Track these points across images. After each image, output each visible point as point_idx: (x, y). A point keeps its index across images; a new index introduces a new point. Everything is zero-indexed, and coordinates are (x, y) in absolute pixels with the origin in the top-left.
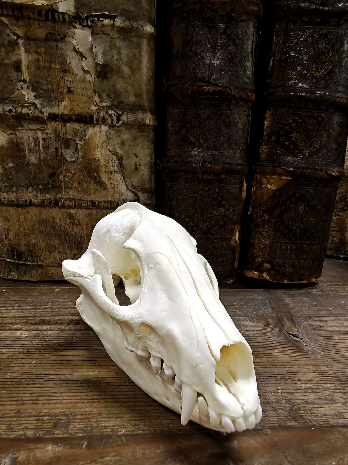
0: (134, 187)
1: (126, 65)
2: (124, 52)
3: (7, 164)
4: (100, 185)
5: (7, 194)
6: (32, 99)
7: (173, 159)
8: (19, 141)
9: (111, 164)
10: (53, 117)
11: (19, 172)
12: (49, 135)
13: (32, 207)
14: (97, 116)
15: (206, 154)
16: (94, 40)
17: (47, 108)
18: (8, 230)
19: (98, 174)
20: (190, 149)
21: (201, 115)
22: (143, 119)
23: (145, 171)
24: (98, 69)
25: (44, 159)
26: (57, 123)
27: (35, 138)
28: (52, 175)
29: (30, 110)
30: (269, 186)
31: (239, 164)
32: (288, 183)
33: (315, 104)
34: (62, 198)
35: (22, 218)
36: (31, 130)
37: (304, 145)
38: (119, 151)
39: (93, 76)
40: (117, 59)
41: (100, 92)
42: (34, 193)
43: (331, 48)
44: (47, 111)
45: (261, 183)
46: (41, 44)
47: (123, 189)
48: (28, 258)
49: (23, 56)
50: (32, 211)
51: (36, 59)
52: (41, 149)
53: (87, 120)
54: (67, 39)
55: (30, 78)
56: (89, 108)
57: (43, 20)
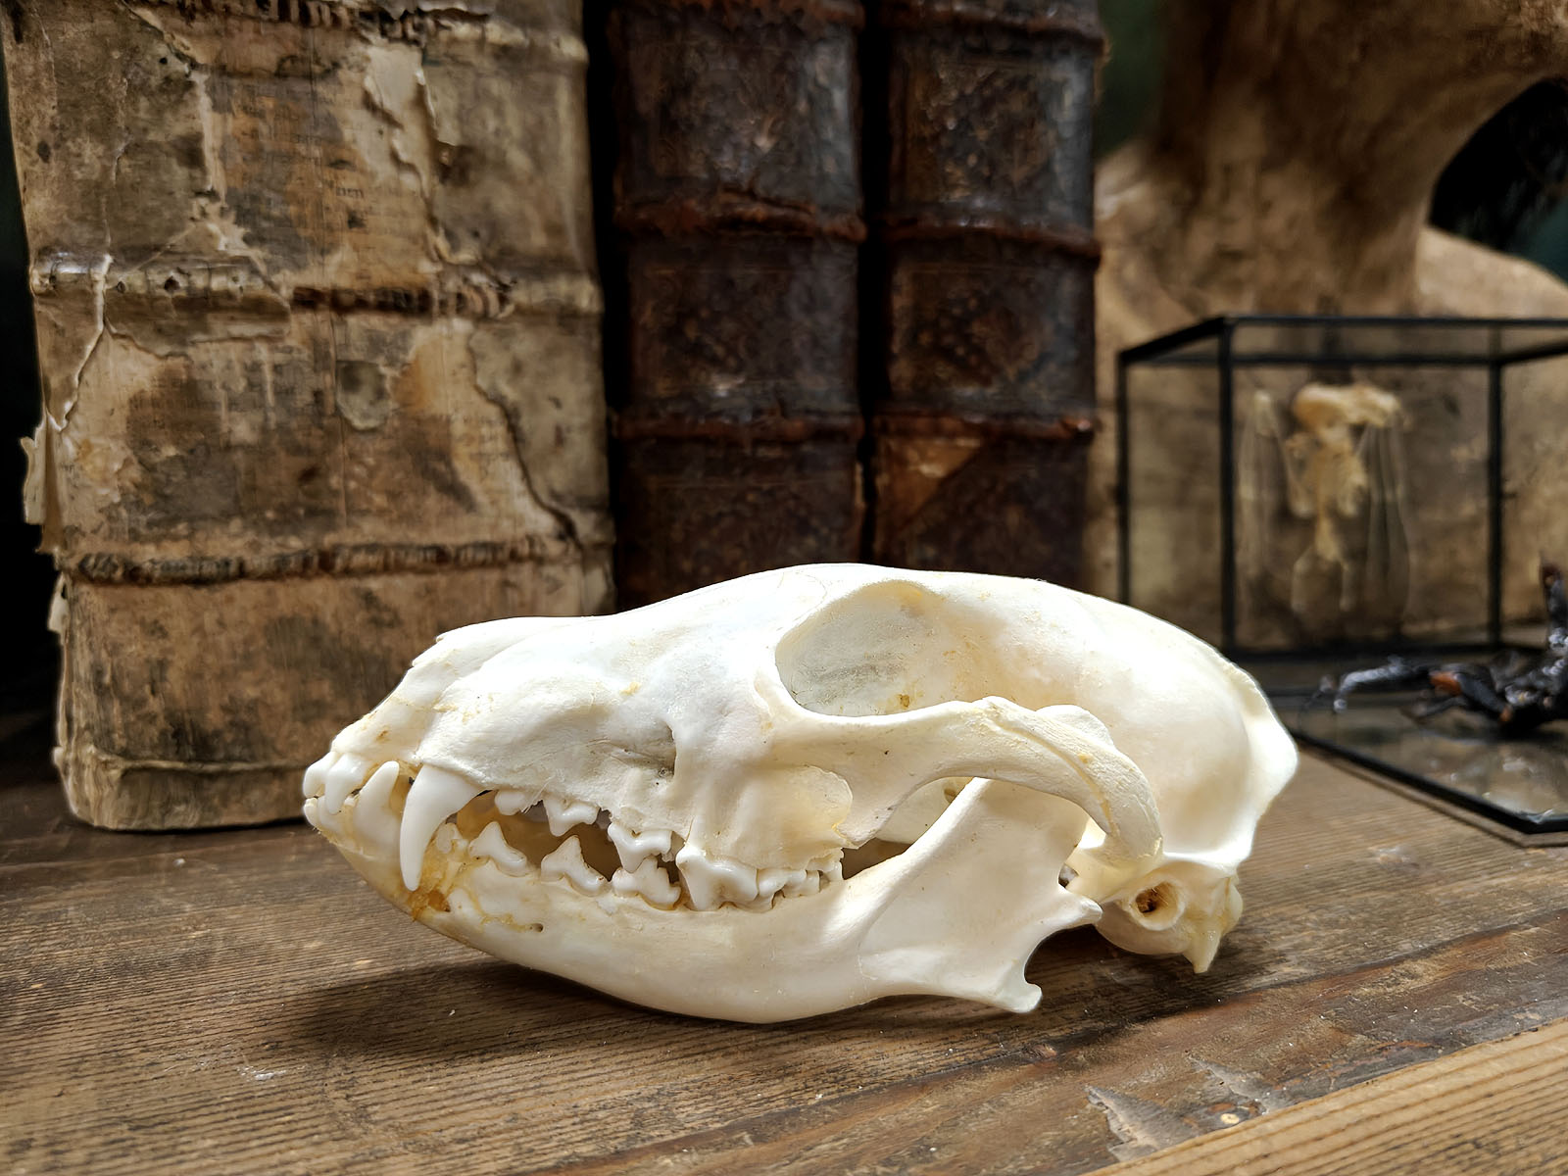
0: (556, 497)
1: (519, 147)
2: (513, 114)
3: (157, 450)
4: (456, 498)
5: (158, 547)
6: (239, 249)
7: (664, 408)
8: (198, 378)
10: (308, 299)
11: (200, 474)
13: (245, 583)
14: (440, 291)
16: (430, 76)
17: (288, 273)
18: (162, 665)
19: (449, 464)
21: (738, 282)
22: (572, 298)
23: (583, 450)
24: (442, 159)
25: (280, 426)
26: (319, 317)
27: (249, 362)
28: (309, 475)
29: (235, 280)
30: (926, 469)
31: (844, 414)
32: (975, 458)
33: (1018, 249)
34: (342, 545)
35: (209, 620)
36: (235, 339)
38: (506, 390)
39: (425, 178)
40: (497, 132)
41: (449, 225)
42: (251, 536)
44: (288, 281)
45: (903, 462)
46: (263, 87)
47: (524, 505)
48: (237, 751)
49: (207, 121)
50: (247, 594)
51: (248, 132)
52: (270, 397)
53: (412, 304)
54: (344, 74)
55: (232, 184)
56: (415, 271)
57: (270, 21)
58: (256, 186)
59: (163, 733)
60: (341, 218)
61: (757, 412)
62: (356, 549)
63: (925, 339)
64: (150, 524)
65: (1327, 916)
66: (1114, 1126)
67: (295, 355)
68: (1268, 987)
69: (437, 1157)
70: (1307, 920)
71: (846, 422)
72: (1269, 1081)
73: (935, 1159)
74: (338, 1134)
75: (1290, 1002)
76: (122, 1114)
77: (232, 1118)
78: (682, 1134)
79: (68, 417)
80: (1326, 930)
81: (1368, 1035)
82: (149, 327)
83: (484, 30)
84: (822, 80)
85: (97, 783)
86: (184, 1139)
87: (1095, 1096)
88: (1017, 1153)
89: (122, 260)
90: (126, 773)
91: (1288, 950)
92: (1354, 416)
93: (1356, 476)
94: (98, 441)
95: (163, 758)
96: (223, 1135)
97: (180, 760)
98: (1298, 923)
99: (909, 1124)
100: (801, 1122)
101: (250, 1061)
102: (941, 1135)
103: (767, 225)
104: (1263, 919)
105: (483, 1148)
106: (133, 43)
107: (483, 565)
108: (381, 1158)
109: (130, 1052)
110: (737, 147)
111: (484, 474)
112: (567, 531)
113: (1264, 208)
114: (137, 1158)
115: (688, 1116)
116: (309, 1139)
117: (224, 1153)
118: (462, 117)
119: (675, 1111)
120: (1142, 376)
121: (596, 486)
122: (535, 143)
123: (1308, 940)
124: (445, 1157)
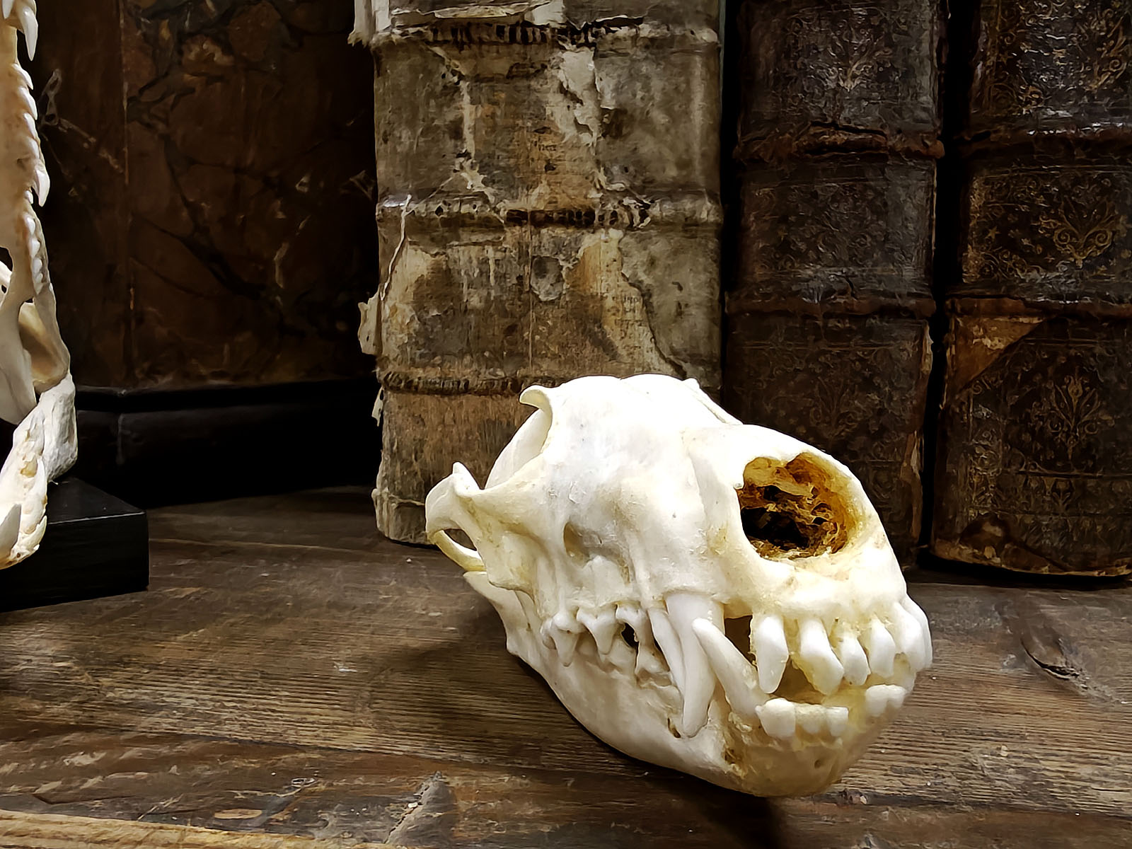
0: (674, 353)
1: (659, 107)
2: (657, 84)
4: (604, 350)
7: (758, 291)
8: (452, 268)
9: (627, 305)
10: (517, 218)
11: (448, 327)
12: (507, 253)
14: (601, 210)
15: (832, 275)
16: (598, 66)
18: (422, 442)
19: (600, 327)
20: (797, 265)
21: (820, 192)
22: (694, 212)
23: (698, 320)
24: (605, 120)
26: (524, 229)
28: (511, 330)
29: (475, 207)
30: (987, 342)
31: (910, 295)
32: (1035, 331)
33: (1089, 150)
34: (527, 376)
35: (448, 417)
36: (475, 244)
37: (1069, 243)
38: (643, 277)
40: (642, 99)
41: (608, 164)
42: (475, 367)
43: (1121, 28)
44: (506, 206)
45: (967, 336)
46: (499, 86)
47: (651, 357)
49: (468, 111)
50: (470, 402)
51: (489, 114)
52: (492, 278)
53: (582, 219)
54: (549, 72)
55: (478, 148)
56: (586, 197)
57: (505, 43)
58: (492, 148)
59: (419, 484)
60: (541, 165)
64: (421, 356)
69: (384, 735)
71: (914, 302)
74: (349, 708)
76: (264, 670)
79: (387, 290)
82: (428, 237)
83: (638, 30)
84: (904, 28)
85: (389, 510)
86: (277, 689)
89: (416, 197)
90: (400, 505)
94: (400, 306)
101: (346, 661)
103: (847, 146)
106: (429, 67)
108: (355, 726)
109: (297, 643)
111: (624, 335)
114: (249, 691)
116: (333, 706)
117: (287, 700)
118: (618, 90)
119: (543, 752)
121: (709, 348)
122: (670, 104)
124: (388, 736)
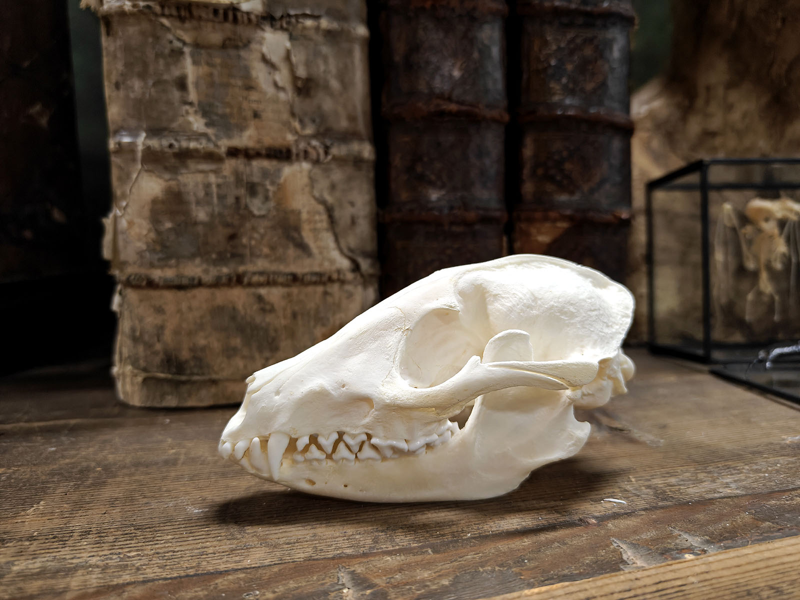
0: (351, 250)
1: (335, 78)
2: (332, 63)
3: (163, 224)
4: (303, 250)
5: (162, 270)
6: (203, 129)
7: (405, 207)
8: (182, 190)
10: (233, 152)
11: (182, 237)
13: (201, 289)
14: (296, 149)
17: (225, 140)
19: (299, 233)
22: (360, 152)
23: (364, 228)
24: (298, 85)
25: (220, 214)
26: (239, 161)
27: (206, 183)
28: (232, 237)
29: (200, 144)
31: (496, 209)
32: (567, 232)
33: (589, 125)
34: (247, 272)
35: (184, 306)
36: (200, 172)
38: (327, 197)
39: (290, 94)
40: (325, 72)
41: (301, 117)
42: (205, 266)
44: (224, 144)
46: (216, 53)
47: (335, 254)
48: (195, 371)
49: (190, 69)
50: (202, 294)
51: (208, 74)
52: (215, 200)
53: (283, 155)
54: (254, 46)
55: (200, 99)
56: (284, 139)
58: (212, 100)
59: (162, 361)
60: (249, 114)
61: (452, 208)
62: (254, 273)
63: (540, 171)
64: (160, 260)
65: (755, 467)
66: (625, 557)
67: (228, 180)
68: (718, 498)
69: (276, 550)
70: (743, 469)
71: (498, 214)
72: (714, 541)
73: (526, 565)
74: (229, 537)
75: (730, 506)
76: (132, 523)
77: (181, 528)
78: (397, 547)
79: (125, 208)
80: (753, 474)
81: (773, 523)
82: (161, 166)
83: (319, 24)
84: (486, 42)
85: (132, 384)
86: (159, 535)
87: (615, 542)
88: (570, 565)
89: (150, 135)
90: (145, 380)
91: (731, 482)
92: (779, 215)
93: (782, 247)
94: (137, 221)
95: (163, 372)
96: (177, 534)
97: (170, 373)
98: (738, 470)
99: (515, 549)
100: (458, 546)
101: (192, 504)
102: (531, 555)
103: (458, 114)
104: (718, 467)
105: (298, 547)
106: (158, 34)
107: (315, 283)
108: (250, 548)
109: (138, 498)
110: (442, 76)
111: (316, 239)
112: (356, 268)
113: (729, 108)
114: (137, 541)
115: (401, 540)
116: (216, 538)
117: (176, 542)
118: (308, 64)
119: (394, 537)
120: (660, 196)
121: (370, 246)
122: (343, 77)
123: (743, 478)
124: (279, 550)
